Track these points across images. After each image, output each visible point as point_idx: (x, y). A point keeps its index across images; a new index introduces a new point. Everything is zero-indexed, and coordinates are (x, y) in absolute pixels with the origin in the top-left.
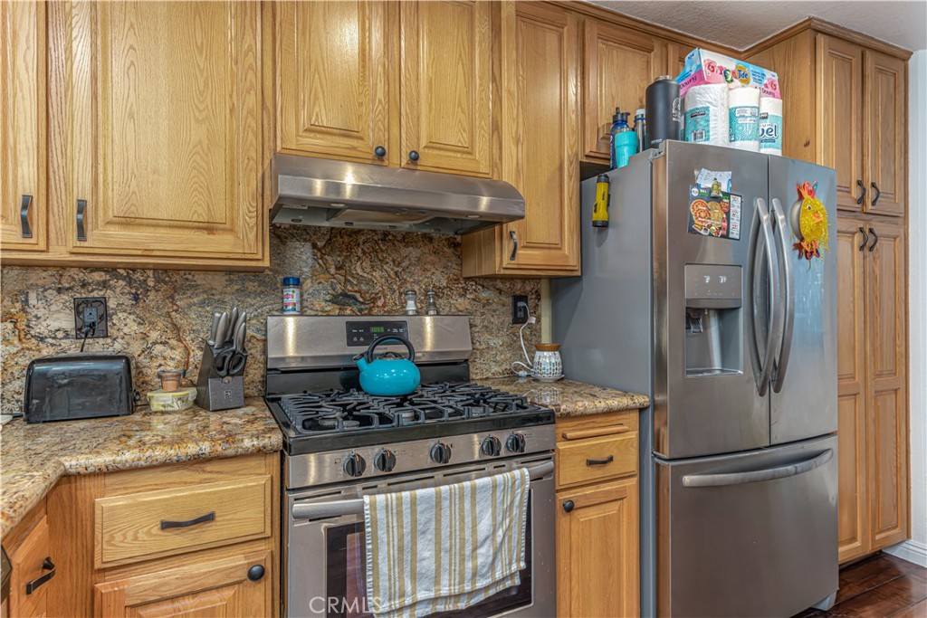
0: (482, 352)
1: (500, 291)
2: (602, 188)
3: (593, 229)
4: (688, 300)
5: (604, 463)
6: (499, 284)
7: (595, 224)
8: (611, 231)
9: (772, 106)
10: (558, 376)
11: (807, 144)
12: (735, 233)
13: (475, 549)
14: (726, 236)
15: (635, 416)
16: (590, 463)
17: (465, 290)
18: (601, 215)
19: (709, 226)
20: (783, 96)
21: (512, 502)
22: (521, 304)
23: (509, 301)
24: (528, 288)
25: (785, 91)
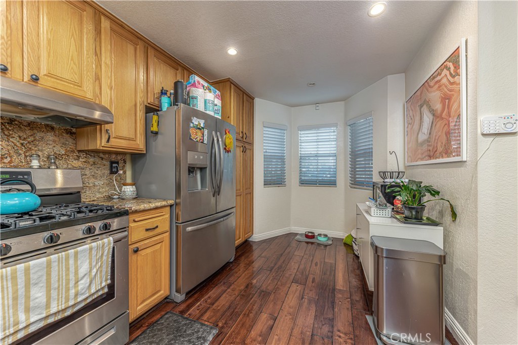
0: (90, 188)
1: (102, 159)
2: (155, 118)
3: (150, 135)
4: (189, 164)
5: (154, 228)
6: (102, 155)
7: (152, 132)
8: (159, 136)
9: (218, 102)
10: (134, 196)
11: (228, 117)
12: (205, 142)
13: (77, 282)
14: (202, 142)
15: (168, 209)
16: (147, 230)
17: (79, 157)
18: (155, 128)
19: (197, 138)
20: (222, 100)
21: (102, 254)
22: (114, 165)
23: (108, 164)
24: (119, 158)
25: (222, 99)
